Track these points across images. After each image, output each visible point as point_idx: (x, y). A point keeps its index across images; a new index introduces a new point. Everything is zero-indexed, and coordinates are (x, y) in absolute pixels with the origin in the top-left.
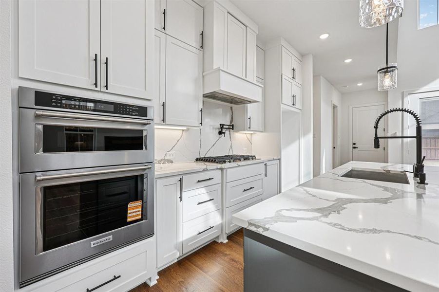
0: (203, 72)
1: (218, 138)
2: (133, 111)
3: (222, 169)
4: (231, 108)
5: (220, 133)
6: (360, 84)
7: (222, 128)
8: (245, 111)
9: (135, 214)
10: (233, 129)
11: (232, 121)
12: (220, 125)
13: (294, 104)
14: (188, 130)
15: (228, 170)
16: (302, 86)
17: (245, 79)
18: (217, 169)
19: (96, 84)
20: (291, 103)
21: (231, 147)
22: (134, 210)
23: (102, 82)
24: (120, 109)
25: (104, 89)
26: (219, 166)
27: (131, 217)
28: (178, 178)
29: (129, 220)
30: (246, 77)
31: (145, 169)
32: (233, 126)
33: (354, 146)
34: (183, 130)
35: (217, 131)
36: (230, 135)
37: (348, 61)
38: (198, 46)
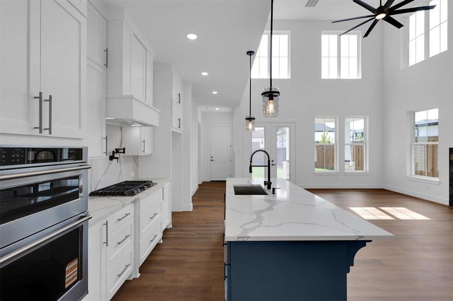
6: (217, 109)
9: (72, 276)
13: (179, 127)
16: (183, 110)
17: (145, 103)
20: (177, 126)
27: (68, 282)
29: (67, 286)
30: (146, 101)
33: (212, 159)
37: (215, 93)
38: (103, 64)
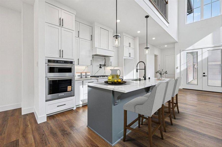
0: (92, 48)
1: (99, 69)
2: (69, 62)
3: (97, 79)
4: (105, 58)
5: (100, 67)
6: (166, 46)
7: (101, 66)
8: (109, 59)
10: (105, 66)
11: (105, 63)
12: (100, 65)
13: (130, 56)
14: (87, 67)
15: (99, 79)
16: (135, 49)
18: (95, 79)
19: (60, 57)
20: (128, 56)
21: (105, 72)
22: (69, 88)
23: (61, 56)
24: (66, 62)
25: (62, 58)
26: (96, 78)
28: (82, 81)
29: (68, 91)
31: (72, 78)
32: (105, 65)
34: (86, 67)
35: (99, 67)
36: (104, 68)
37: (154, 39)
38: (90, 40)
